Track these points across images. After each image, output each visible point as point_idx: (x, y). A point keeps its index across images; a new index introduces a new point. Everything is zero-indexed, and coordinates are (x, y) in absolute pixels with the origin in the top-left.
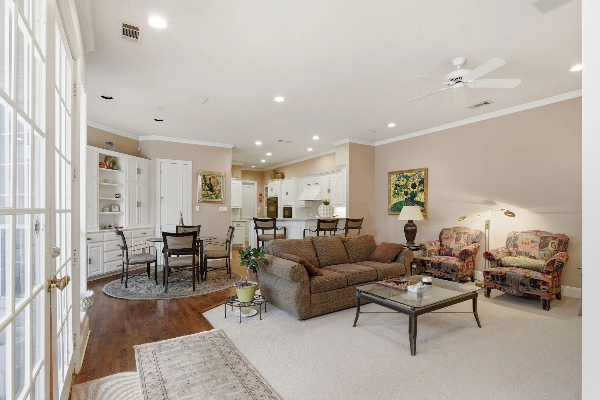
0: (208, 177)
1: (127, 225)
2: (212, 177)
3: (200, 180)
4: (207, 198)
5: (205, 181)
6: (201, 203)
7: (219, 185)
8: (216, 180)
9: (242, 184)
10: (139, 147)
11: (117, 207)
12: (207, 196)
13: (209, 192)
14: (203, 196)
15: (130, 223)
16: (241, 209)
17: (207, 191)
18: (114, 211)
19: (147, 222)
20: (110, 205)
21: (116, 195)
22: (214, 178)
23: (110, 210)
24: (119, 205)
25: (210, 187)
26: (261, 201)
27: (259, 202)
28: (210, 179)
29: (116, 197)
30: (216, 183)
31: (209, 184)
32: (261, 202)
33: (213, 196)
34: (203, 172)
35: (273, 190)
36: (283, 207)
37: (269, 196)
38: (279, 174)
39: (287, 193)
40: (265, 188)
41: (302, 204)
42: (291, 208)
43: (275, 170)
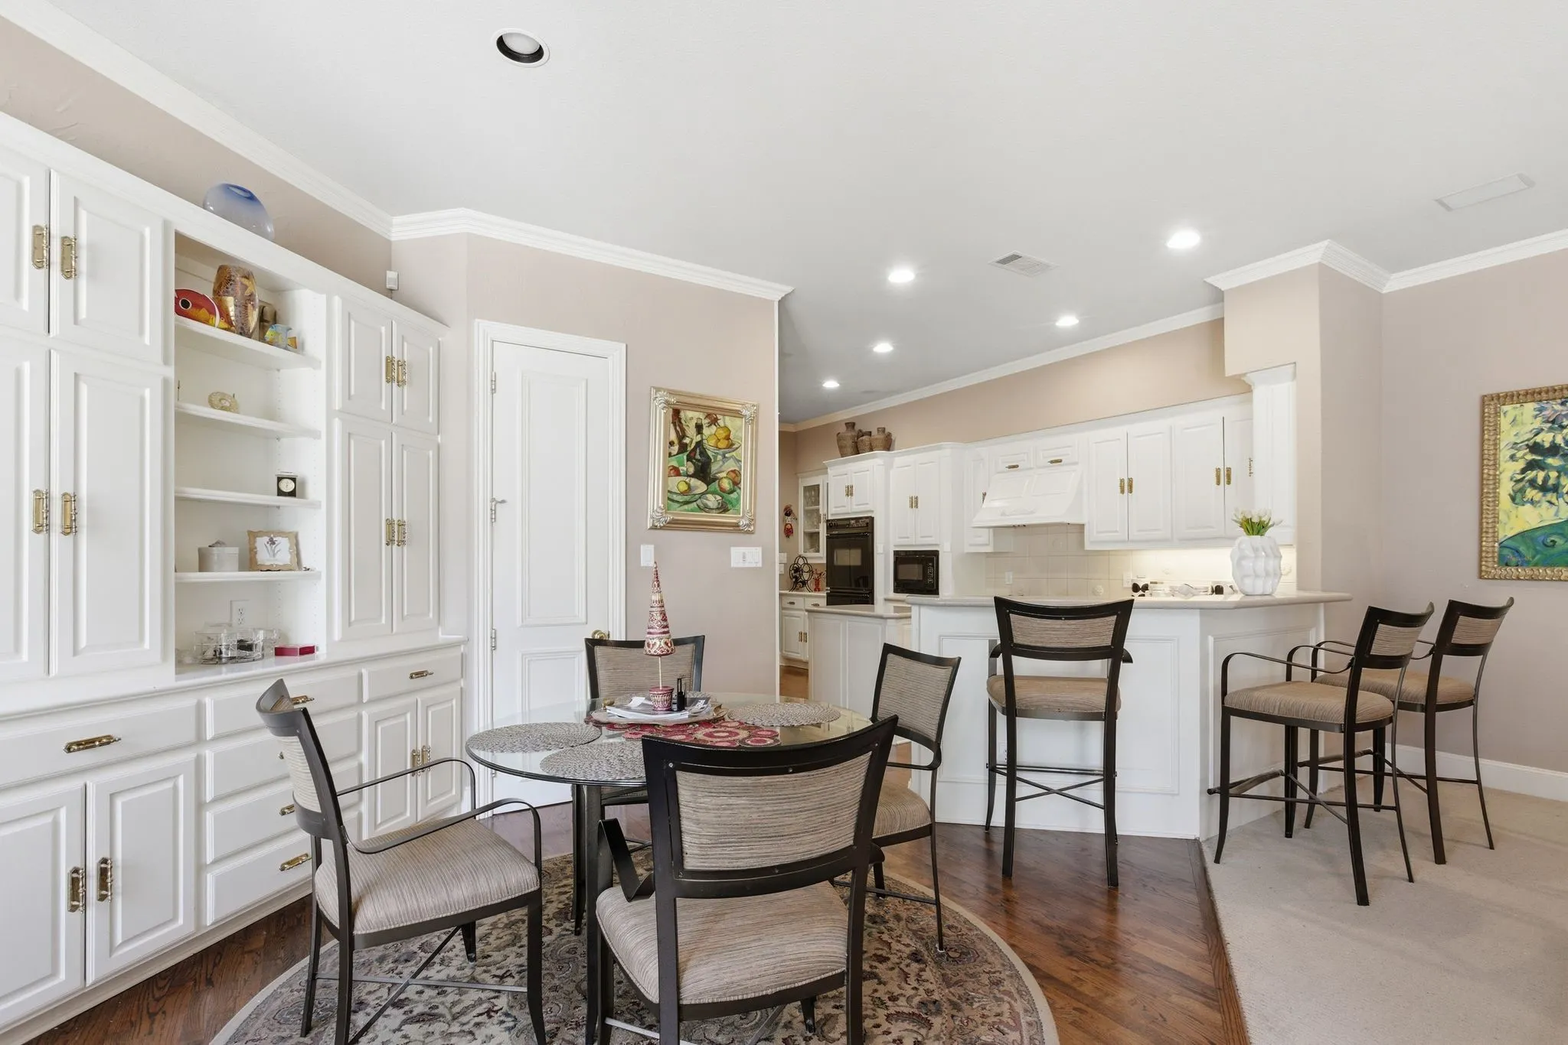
0: (690, 417)
1: (337, 635)
2: (708, 416)
3: (659, 431)
4: (686, 507)
5: (681, 436)
6: (661, 528)
7: (734, 453)
8: (722, 434)
10: (390, 270)
11: (283, 543)
12: (688, 498)
13: (694, 482)
14: (670, 498)
15: (350, 624)
17: (688, 476)
18: (268, 563)
19: (431, 615)
20: (250, 533)
21: (280, 479)
22: (714, 421)
23: (250, 562)
24: (296, 536)
25: (698, 460)
26: (788, 532)
27: (784, 535)
28: (699, 428)
29: (280, 493)
30: (723, 444)
31: (695, 448)
32: (788, 536)
33: (712, 501)
34: (671, 393)
35: (849, 491)
36: (896, 553)
37: (832, 515)
38: (870, 435)
39: (914, 503)
40: (805, 487)
41: (980, 540)
42: (936, 554)
43: (851, 425)
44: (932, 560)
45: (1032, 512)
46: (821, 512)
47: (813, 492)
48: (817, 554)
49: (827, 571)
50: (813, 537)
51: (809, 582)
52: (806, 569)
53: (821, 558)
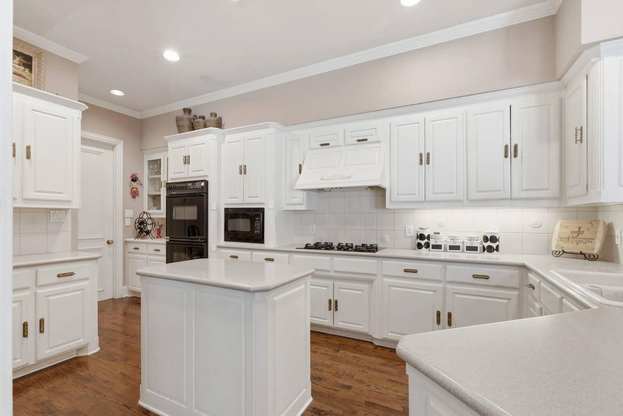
9: (82, 144)
16: (75, 212)
26: (135, 194)
27: (130, 196)
32: (134, 197)
35: (187, 160)
36: (226, 210)
37: (171, 179)
38: (204, 119)
39: (243, 170)
40: (149, 161)
41: (296, 201)
42: (262, 210)
43: (188, 111)
44: (259, 216)
45: (349, 177)
46: (162, 180)
47: (156, 165)
48: (158, 211)
49: (166, 224)
50: (155, 198)
51: (152, 232)
52: (149, 222)
53: (162, 214)
